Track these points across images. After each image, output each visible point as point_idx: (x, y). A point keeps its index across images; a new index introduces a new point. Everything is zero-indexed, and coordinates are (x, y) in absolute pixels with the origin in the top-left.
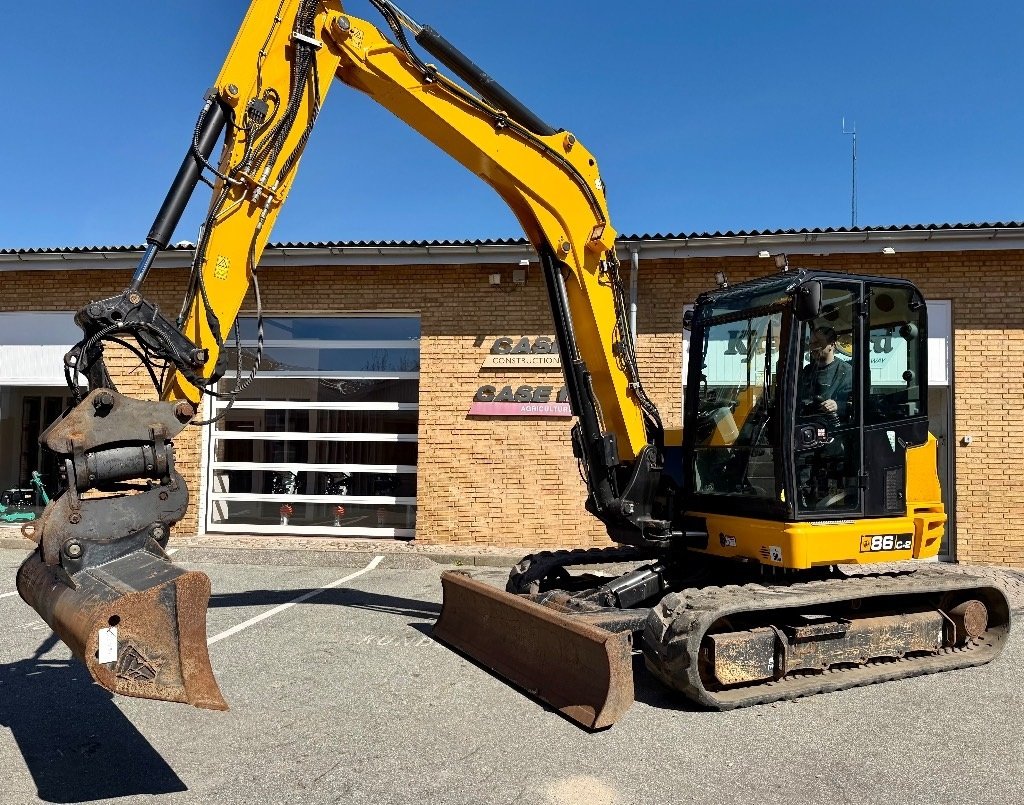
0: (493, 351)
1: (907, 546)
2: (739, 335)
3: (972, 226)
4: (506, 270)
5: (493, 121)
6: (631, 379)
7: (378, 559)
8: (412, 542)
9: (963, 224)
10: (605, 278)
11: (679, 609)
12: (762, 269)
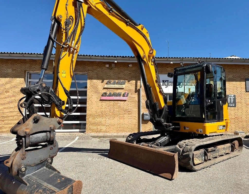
0: (106, 84)
1: (225, 128)
2: (164, 81)
3: (215, 58)
4: (110, 64)
5: (126, 23)
6: (160, 89)
7: (77, 138)
8: (85, 133)
9: (213, 58)
10: (153, 64)
11: (184, 146)
12: (169, 66)
